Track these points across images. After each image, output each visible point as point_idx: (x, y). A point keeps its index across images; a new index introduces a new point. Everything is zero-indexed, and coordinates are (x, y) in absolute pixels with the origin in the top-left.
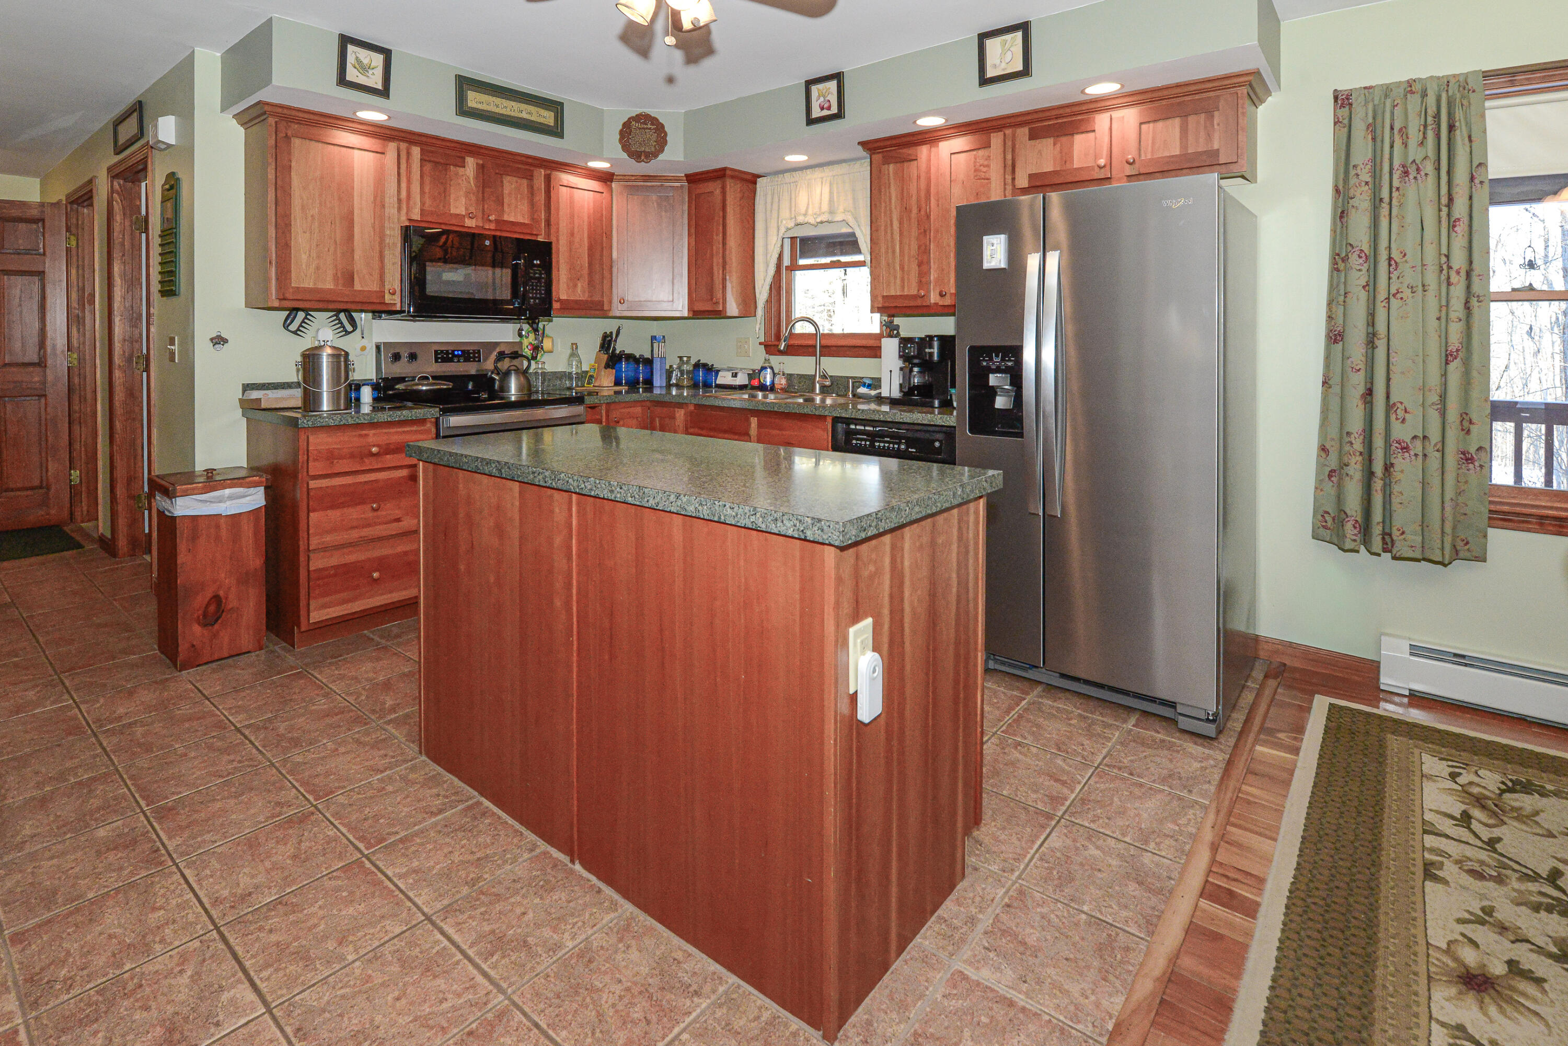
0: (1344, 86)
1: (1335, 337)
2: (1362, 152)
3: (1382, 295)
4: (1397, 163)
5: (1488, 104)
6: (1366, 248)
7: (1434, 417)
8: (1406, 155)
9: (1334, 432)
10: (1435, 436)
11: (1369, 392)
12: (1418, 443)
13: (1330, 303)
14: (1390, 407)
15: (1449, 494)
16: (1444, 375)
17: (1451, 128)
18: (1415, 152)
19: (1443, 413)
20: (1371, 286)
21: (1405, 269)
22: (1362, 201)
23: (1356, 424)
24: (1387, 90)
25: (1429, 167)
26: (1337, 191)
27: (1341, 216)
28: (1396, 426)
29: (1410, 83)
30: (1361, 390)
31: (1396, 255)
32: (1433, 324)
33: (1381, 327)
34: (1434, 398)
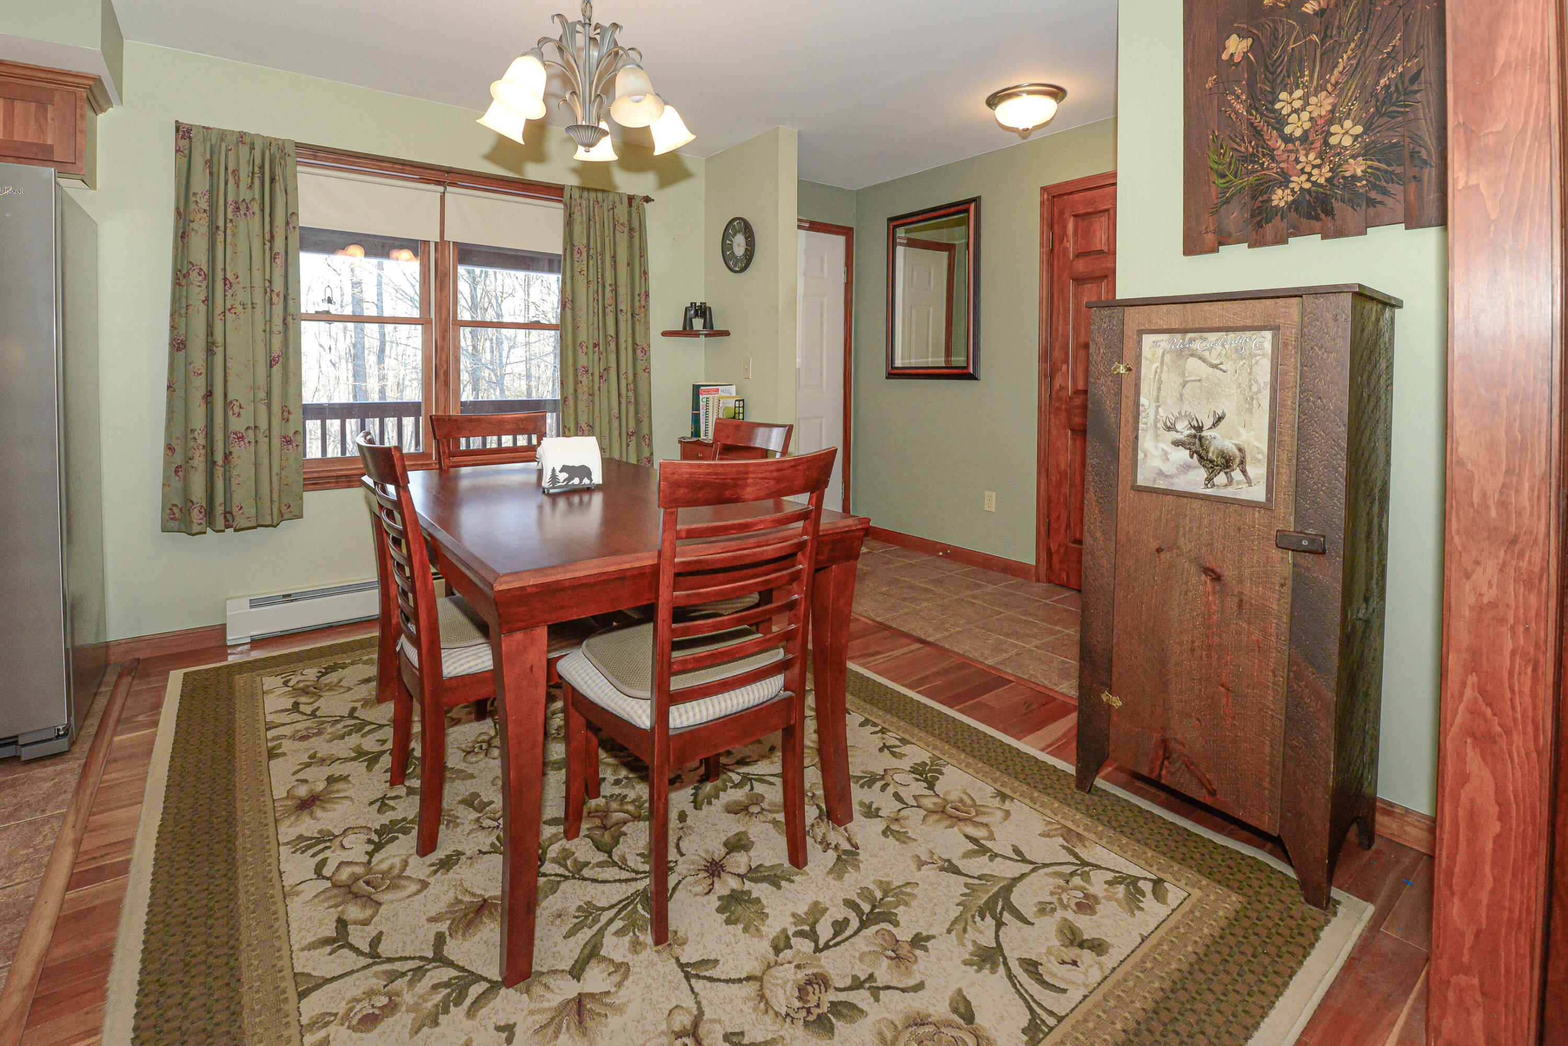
0: (186, 120)
1: (178, 345)
2: (200, 183)
3: (219, 309)
4: (230, 198)
5: (299, 168)
6: (204, 267)
7: (262, 409)
8: (237, 194)
9: (179, 431)
10: (263, 426)
11: (209, 394)
12: (251, 433)
13: (172, 314)
14: (227, 404)
15: (275, 469)
16: (269, 376)
17: (272, 180)
18: (244, 194)
19: (269, 406)
20: (209, 301)
21: (237, 288)
22: (201, 225)
23: (198, 422)
24: (223, 135)
25: (256, 208)
26: (178, 212)
27: (182, 236)
28: (232, 419)
29: (242, 135)
30: (203, 391)
31: (229, 276)
32: (260, 335)
33: (218, 336)
34: (262, 395)
